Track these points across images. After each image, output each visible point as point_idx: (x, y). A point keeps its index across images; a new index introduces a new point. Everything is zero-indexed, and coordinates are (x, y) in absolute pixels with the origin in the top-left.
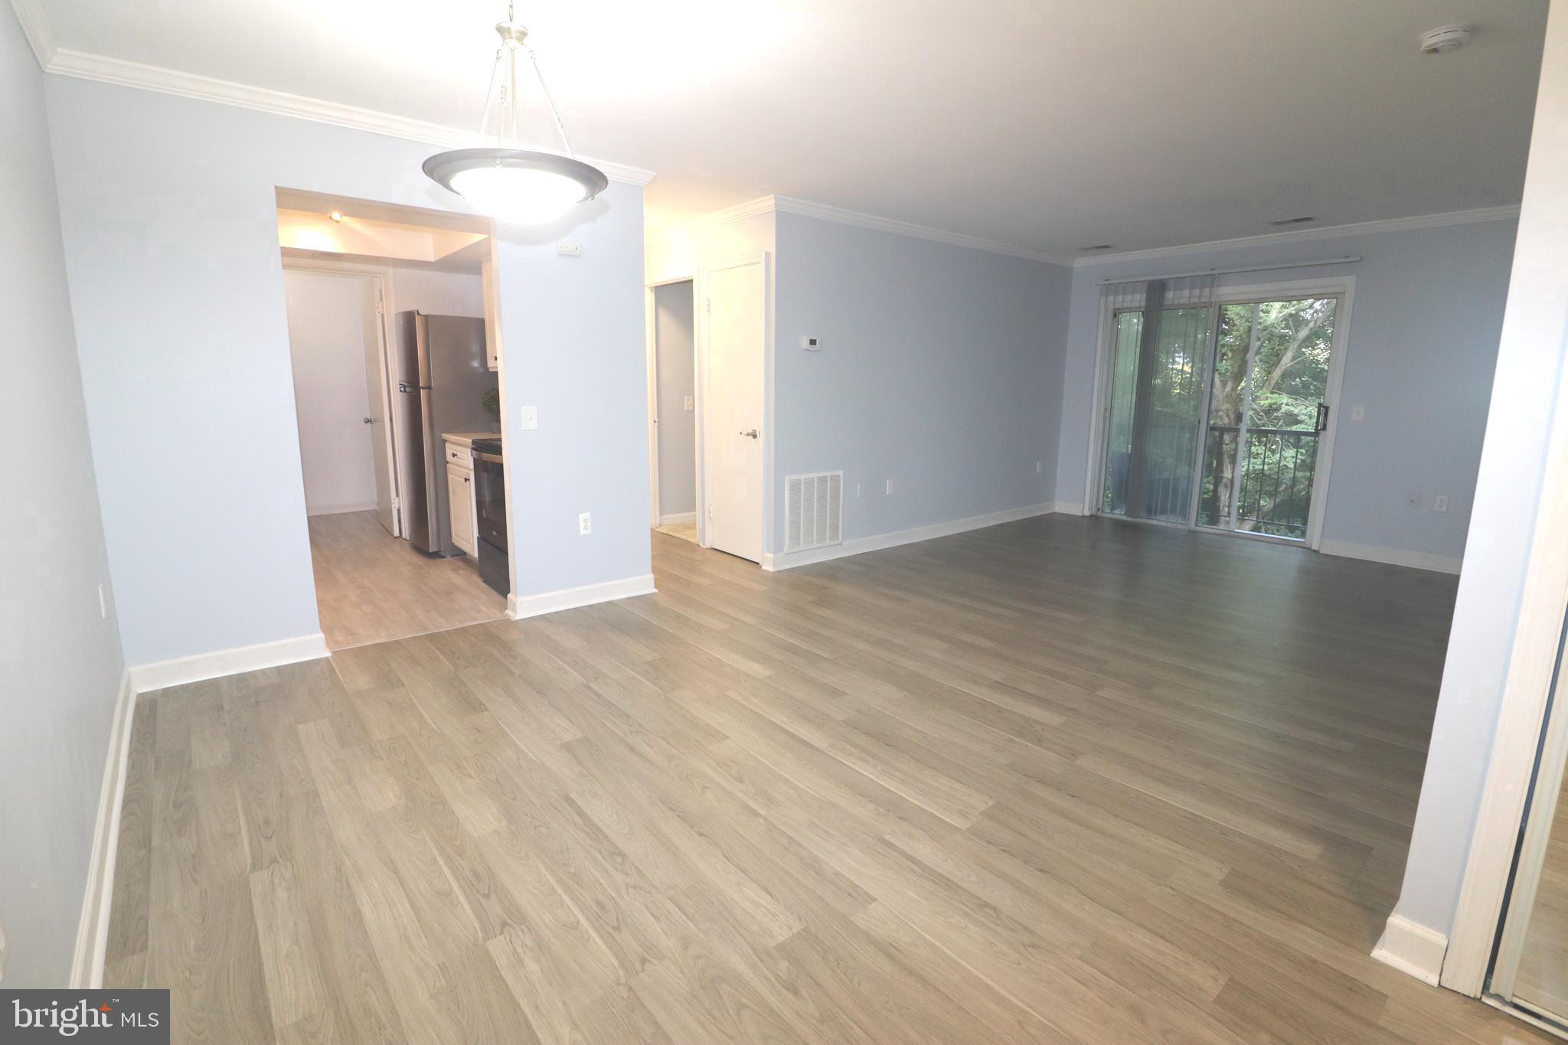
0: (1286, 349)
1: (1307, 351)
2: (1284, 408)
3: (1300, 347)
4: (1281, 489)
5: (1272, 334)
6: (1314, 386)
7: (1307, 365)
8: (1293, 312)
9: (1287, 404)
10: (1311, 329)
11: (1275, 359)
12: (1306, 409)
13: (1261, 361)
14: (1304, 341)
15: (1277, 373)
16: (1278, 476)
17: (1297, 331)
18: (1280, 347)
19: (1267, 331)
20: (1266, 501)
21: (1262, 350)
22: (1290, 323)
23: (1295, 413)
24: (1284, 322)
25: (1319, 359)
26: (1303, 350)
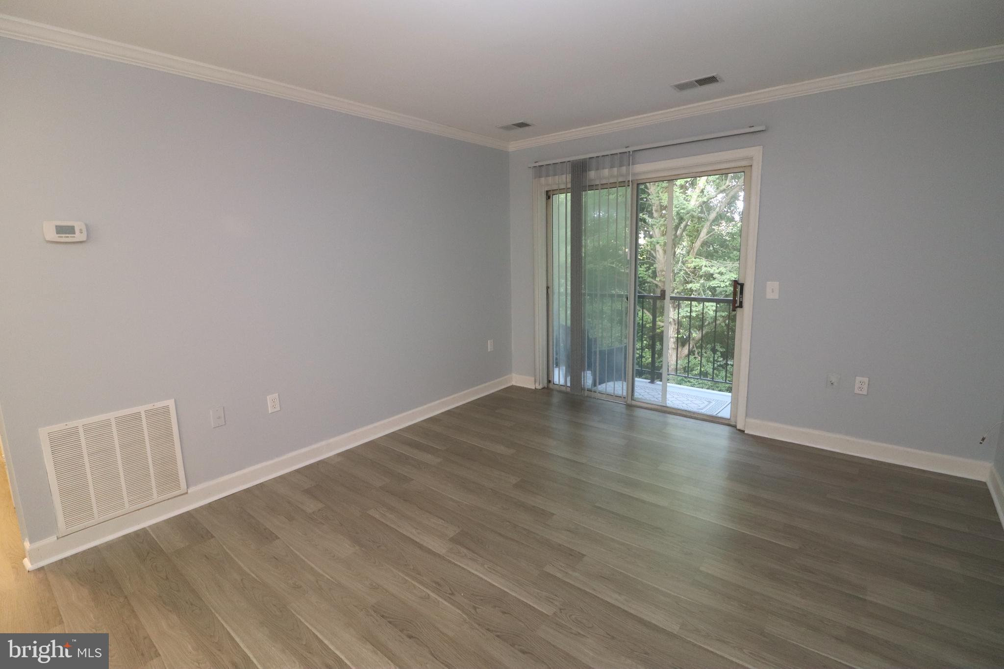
0: (702, 226)
1: (715, 228)
2: (704, 269)
3: (711, 225)
4: (706, 324)
5: (693, 217)
6: (722, 251)
7: (716, 237)
8: (706, 200)
9: (706, 266)
10: (717, 213)
11: (696, 234)
12: (718, 269)
13: (687, 235)
14: (714, 221)
15: (698, 244)
16: (703, 315)
17: (709, 215)
18: (699, 225)
19: (689, 214)
20: (697, 334)
21: (688, 228)
22: (704, 208)
23: (712, 272)
24: (700, 208)
25: (723, 233)
26: (713, 227)
